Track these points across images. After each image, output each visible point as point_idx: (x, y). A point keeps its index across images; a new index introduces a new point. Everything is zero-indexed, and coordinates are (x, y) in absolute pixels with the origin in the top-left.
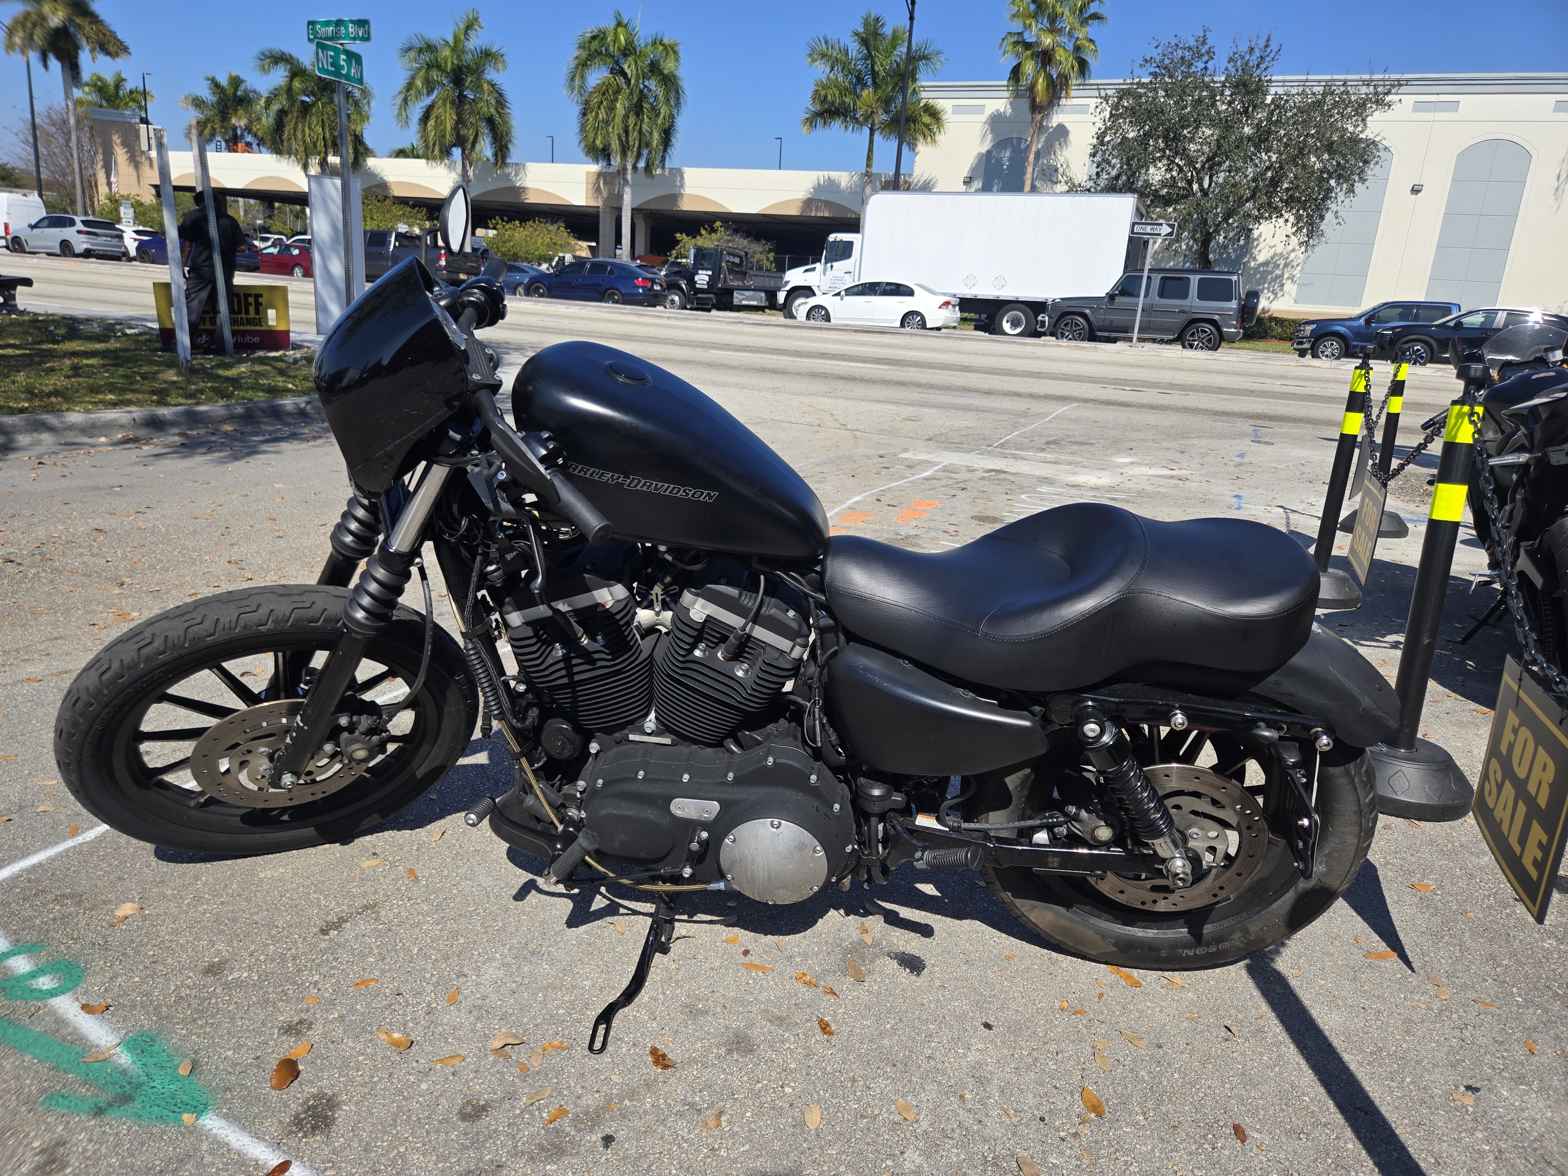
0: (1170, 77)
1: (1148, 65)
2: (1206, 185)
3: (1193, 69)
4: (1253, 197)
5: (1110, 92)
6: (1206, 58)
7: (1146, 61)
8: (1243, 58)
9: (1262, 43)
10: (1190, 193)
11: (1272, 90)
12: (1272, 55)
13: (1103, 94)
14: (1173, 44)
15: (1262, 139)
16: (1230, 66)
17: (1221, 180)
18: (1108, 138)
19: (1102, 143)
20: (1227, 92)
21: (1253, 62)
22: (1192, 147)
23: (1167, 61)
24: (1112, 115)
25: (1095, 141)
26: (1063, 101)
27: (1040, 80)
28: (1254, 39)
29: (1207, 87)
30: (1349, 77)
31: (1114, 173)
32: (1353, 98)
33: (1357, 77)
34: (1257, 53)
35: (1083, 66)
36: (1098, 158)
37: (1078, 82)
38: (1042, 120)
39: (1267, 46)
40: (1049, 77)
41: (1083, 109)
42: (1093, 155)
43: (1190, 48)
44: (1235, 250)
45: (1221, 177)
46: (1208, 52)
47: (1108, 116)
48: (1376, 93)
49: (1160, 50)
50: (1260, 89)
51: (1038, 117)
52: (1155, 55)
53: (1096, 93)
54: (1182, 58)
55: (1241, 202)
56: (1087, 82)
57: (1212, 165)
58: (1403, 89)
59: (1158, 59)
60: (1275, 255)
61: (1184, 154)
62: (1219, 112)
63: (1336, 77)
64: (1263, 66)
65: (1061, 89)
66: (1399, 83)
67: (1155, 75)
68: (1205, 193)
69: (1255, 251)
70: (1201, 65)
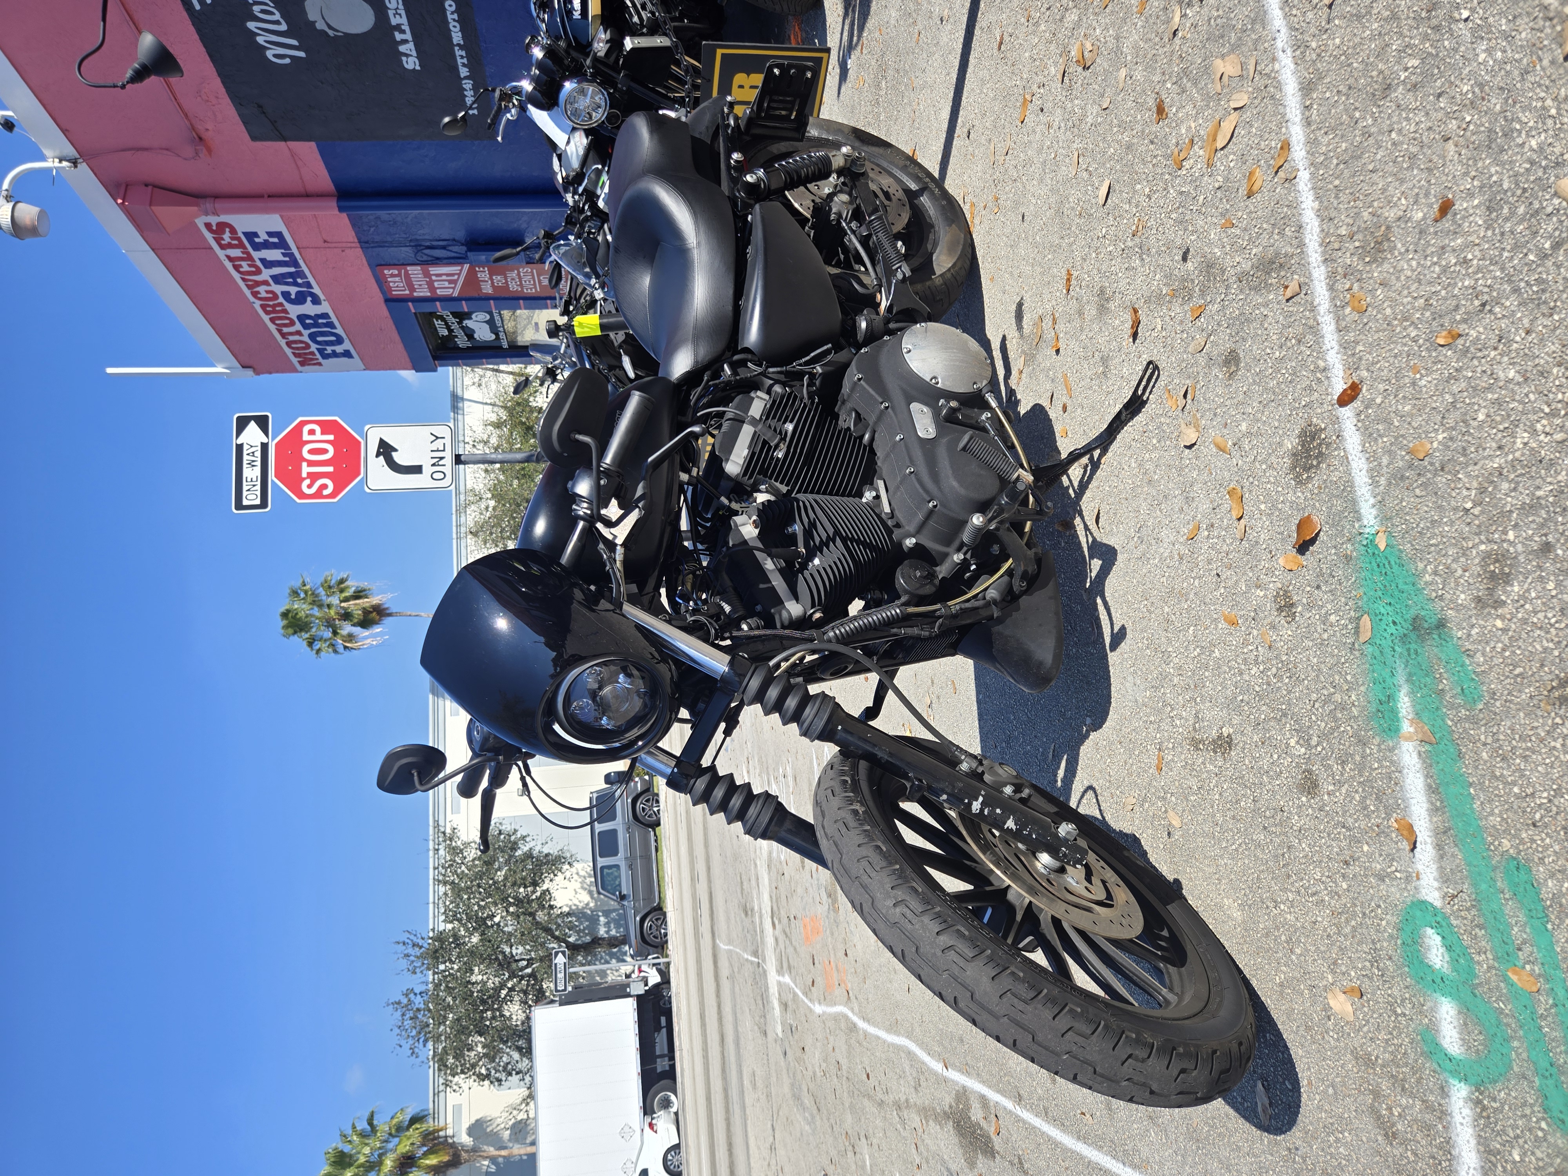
0: (428, 1026)
1: (416, 1050)
2: (525, 963)
3: (422, 1006)
4: (532, 915)
5: (441, 1081)
6: (412, 996)
7: (413, 1053)
8: (413, 962)
9: (401, 947)
10: (533, 975)
11: (441, 928)
12: (412, 937)
13: (442, 1088)
14: (398, 1031)
15: (481, 924)
16: (418, 970)
17: (521, 949)
18: (483, 1071)
19: (488, 1076)
20: (442, 967)
21: (417, 951)
22: (490, 984)
23: (414, 1033)
24: (462, 1072)
25: (487, 1082)
26: (450, 1132)
27: (428, 1162)
28: (396, 956)
29: (437, 986)
30: (431, 866)
31: (516, 1056)
32: (448, 858)
33: (431, 860)
34: (410, 951)
35: (416, 1119)
36: (503, 1076)
37: (431, 1121)
38: (467, 1151)
39: (404, 943)
40: (425, 1155)
41: (457, 1109)
42: (499, 1081)
43: (403, 1015)
44: (581, 923)
45: (518, 951)
46: (407, 995)
47: (463, 1076)
48: (445, 841)
49: (403, 1043)
50: (440, 938)
51: (464, 1155)
52: (408, 1046)
53: (442, 1095)
54: (411, 1019)
55: (537, 924)
56: (431, 1111)
57: (506, 963)
58: (441, 823)
59: (411, 1041)
60: (582, 888)
61: (497, 989)
62: (459, 970)
63: (431, 877)
64: (421, 942)
65: (439, 1137)
66: (437, 825)
67: (426, 1041)
68: (530, 962)
69: (581, 905)
70: (418, 999)
